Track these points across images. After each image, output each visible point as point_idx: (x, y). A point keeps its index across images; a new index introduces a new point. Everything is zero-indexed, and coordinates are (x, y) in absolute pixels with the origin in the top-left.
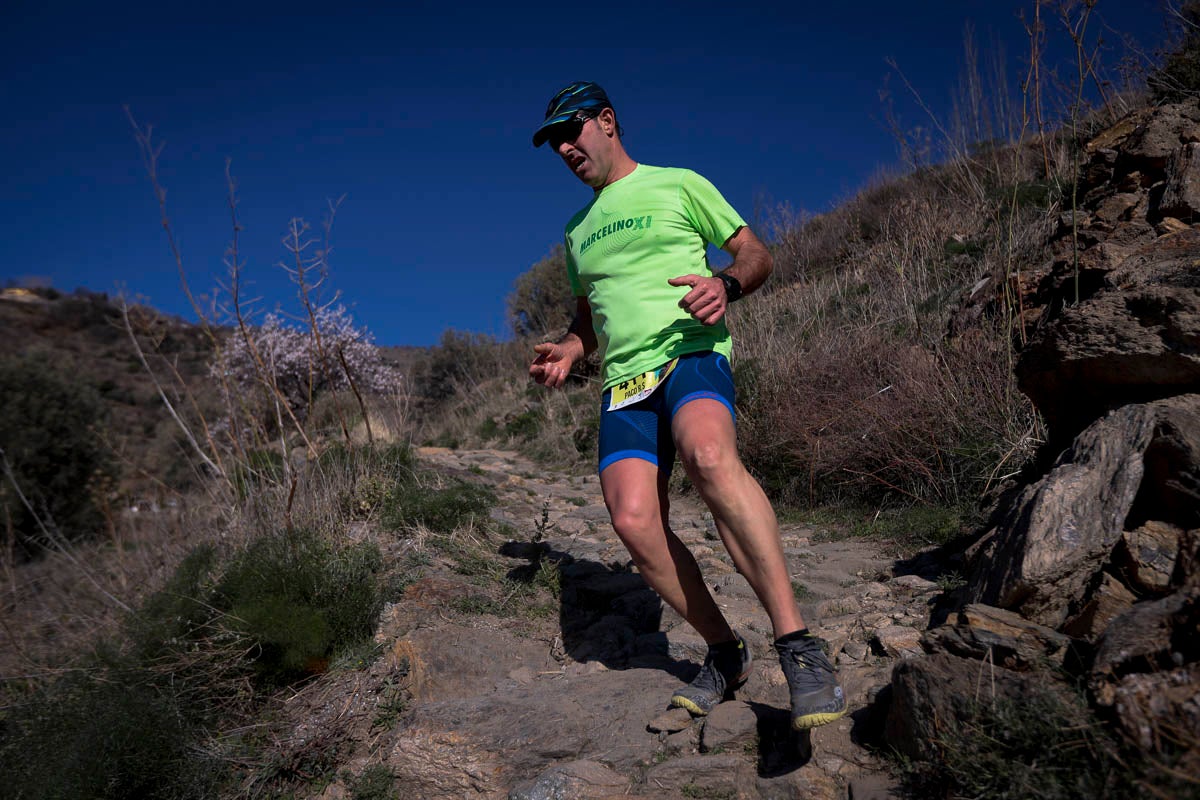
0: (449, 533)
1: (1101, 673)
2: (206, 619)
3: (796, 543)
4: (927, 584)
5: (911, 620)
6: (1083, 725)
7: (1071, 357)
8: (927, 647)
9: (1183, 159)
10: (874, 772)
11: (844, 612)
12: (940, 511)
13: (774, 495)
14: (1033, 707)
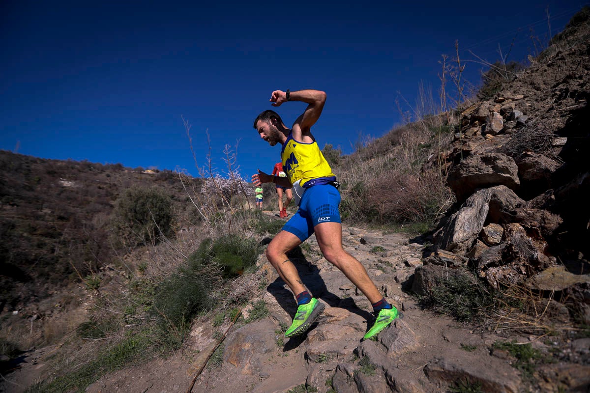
1: (481, 268)
2: (209, 259)
3: (378, 235)
4: (420, 245)
5: (417, 256)
6: (476, 283)
7: (464, 175)
8: (425, 263)
9: (491, 117)
10: (409, 300)
11: (396, 254)
12: (422, 224)
13: (370, 221)
14: (460, 278)
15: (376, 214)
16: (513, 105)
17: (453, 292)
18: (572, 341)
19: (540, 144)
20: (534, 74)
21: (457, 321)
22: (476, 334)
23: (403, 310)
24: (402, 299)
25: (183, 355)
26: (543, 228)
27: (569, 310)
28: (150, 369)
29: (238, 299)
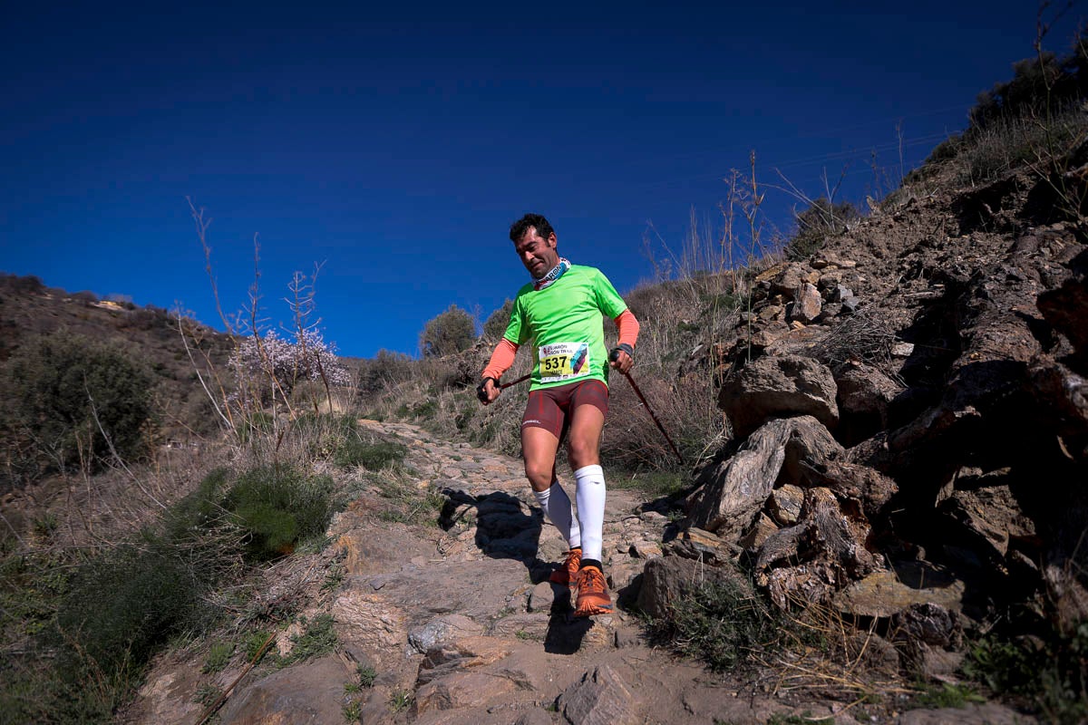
0: (378, 471)
1: (761, 568)
4: (662, 517)
5: (654, 538)
6: (751, 597)
7: (749, 391)
8: (666, 553)
9: (803, 291)
10: (630, 625)
12: (670, 476)
14: (724, 587)
16: (839, 275)
17: (711, 611)
18: (900, 713)
19: (873, 350)
20: (873, 229)
21: (712, 672)
22: (743, 698)
23: (616, 645)
24: (615, 624)
26: (867, 500)
27: (900, 654)
29: (271, 609)
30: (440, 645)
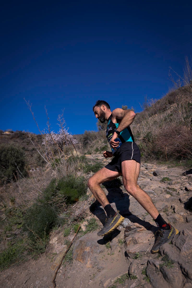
2: (57, 193)
3: (165, 169)
11: (178, 183)
13: (158, 159)
15: (162, 154)
23: (187, 221)
24: (185, 214)
25: (47, 257)
28: (27, 267)
29: (78, 218)
30: (130, 225)
